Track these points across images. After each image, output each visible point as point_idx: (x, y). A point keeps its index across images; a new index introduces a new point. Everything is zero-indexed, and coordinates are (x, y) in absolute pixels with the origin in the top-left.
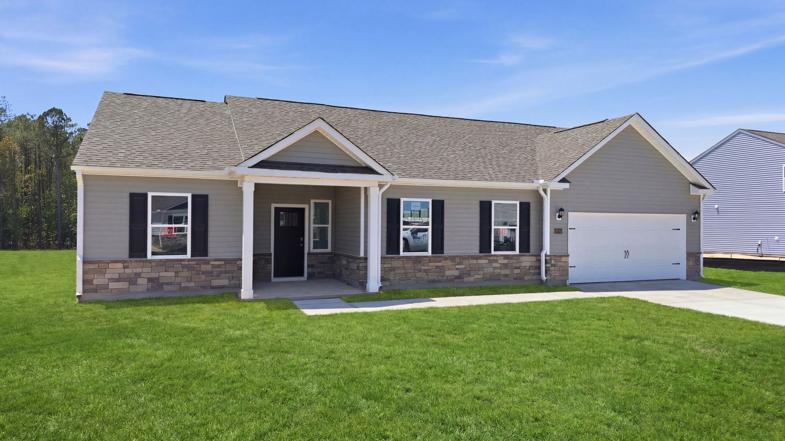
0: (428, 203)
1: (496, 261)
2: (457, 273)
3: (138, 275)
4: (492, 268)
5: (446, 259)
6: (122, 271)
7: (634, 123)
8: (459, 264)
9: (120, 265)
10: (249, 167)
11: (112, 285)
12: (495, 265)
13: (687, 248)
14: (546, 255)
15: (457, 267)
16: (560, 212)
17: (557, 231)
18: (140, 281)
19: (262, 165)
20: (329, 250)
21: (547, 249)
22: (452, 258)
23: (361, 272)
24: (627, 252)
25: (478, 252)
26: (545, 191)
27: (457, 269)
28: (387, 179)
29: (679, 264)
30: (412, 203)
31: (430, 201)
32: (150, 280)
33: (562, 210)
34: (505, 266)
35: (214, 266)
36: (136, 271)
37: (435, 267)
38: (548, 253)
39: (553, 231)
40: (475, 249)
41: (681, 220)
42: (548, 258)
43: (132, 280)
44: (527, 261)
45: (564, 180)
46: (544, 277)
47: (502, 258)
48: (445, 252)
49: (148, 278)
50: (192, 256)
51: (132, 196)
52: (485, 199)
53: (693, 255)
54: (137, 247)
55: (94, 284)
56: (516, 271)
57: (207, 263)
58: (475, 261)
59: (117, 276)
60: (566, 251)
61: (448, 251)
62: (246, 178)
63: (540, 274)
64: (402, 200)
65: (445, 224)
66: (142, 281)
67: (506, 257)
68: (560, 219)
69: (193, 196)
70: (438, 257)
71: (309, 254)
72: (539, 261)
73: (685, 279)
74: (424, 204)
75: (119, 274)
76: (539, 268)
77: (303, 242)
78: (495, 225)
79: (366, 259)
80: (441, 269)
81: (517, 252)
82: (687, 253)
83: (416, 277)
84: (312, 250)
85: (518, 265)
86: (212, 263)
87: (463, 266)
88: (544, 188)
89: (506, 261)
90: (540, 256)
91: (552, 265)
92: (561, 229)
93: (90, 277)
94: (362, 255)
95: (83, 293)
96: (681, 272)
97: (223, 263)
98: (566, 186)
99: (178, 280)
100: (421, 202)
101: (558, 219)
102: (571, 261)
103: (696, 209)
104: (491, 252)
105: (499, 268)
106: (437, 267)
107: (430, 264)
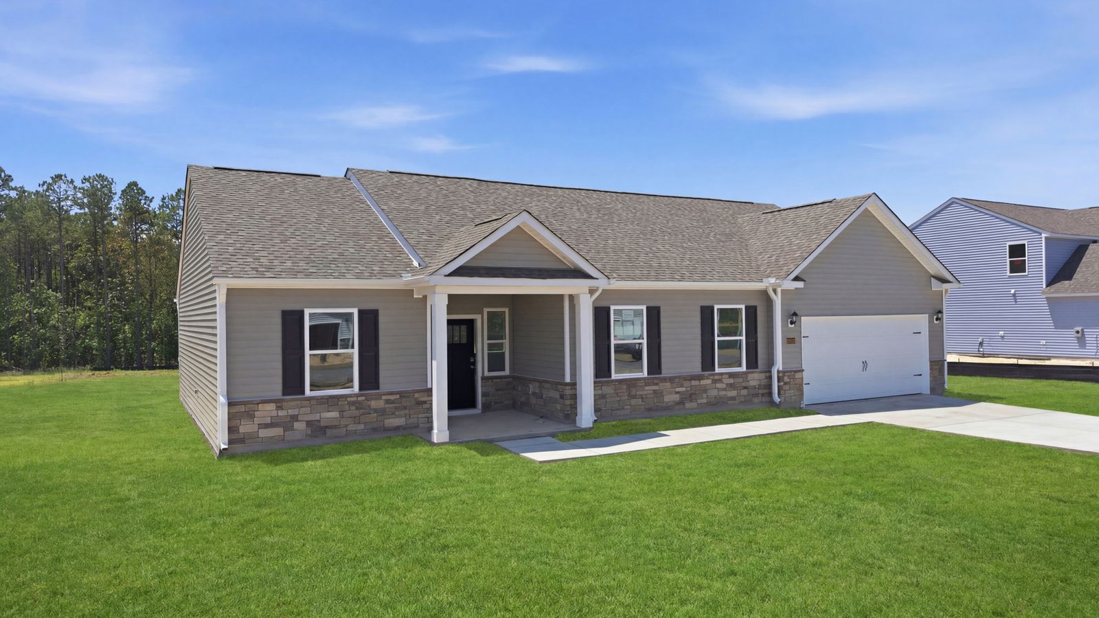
0: (642, 310)
1: (720, 381)
2: (677, 397)
3: (295, 418)
4: (717, 390)
5: (665, 380)
6: (274, 413)
7: (871, 206)
8: (679, 386)
9: (272, 406)
10: (445, 276)
11: (263, 433)
12: (719, 385)
13: (930, 355)
14: (778, 372)
15: (677, 390)
16: (793, 317)
17: (790, 341)
18: (296, 425)
19: (459, 272)
20: (507, 372)
21: (779, 365)
22: (671, 379)
23: (568, 402)
24: (865, 363)
25: (700, 370)
26: (775, 291)
27: (677, 393)
28: (602, 284)
29: (921, 375)
30: (625, 311)
31: (644, 308)
32: (309, 423)
33: (795, 314)
34: (731, 386)
35: (388, 402)
36: (291, 412)
37: (652, 392)
38: (781, 369)
39: (786, 340)
40: (696, 365)
41: (922, 321)
42: (781, 375)
43: (288, 424)
44: (755, 379)
45: (797, 279)
46: (776, 399)
47: (727, 376)
48: (663, 371)
49: (307, 421)
50: (360, 389)
51: (285, 314)
52: (706, 303)
53: (937, 364)
54: (292, 382)
55: (240, 432)
56: (744, 392)
57: (379, 397)
58: (694, 383)
59: (268, 420)
60: (800, 366)
61: (666, 372)
62: (438, 289)
63: (770, 394)
64: (613, 308)
65: (663, 337)
66: (300, 426)
67: (731, 375)
68: (793, 326)
69: (361, 312)
70: (656, 378)
71: (483, 378)
72: (770, 378)
73: (929, 393)
74: (638, 313)
75: (271, 417)
76: (770, 386)
77: (474, 363)
78: (718, 336)
79: (573, 385)
80: (660, 395)
81: (744, 368)
82: (931, 362)
83: (630, 405)
84: (487, 374)
85: (744, 384)
86: (384, 397)
87: (683, 389)
88: (774, 287)
89: (731, 381)
90: (771, 372)
91: (785, 383)
92: (794, 338)
93: (235, 422)
94: (568, 379)
95: (229, 444)
96: (924, 384)
97: (398, 396)
98: (800, 285)
99: (344, 422)
100: (634, 310)
101: (790, 326)
102: (806, 376)
103: (938, 308)
104: (714, 370)
105: (725, 389)
106: (655, 391)
107: (647, 388)
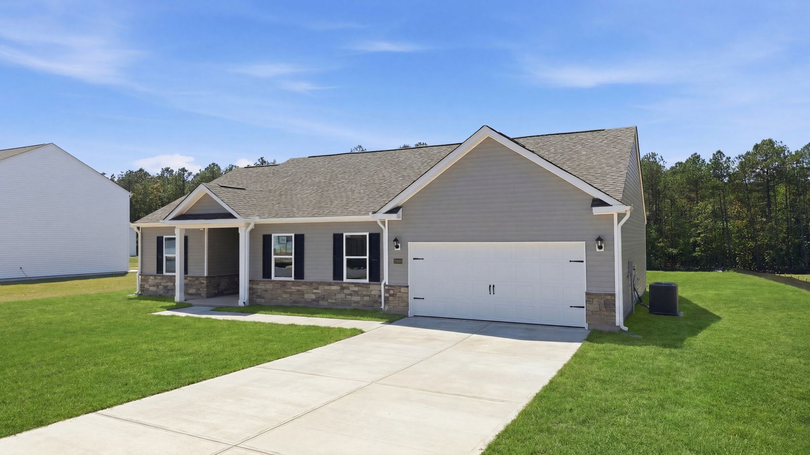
0: (292, 236)
1: (347, 288)
2: (313, 297)
3: (160, 284)
4: (344, 295)
5: (305, 284)
8: (317, 289)
11: (151, 289)
12: (346, 291)
14: (385, 285)
15: (314, 291)
17: (396, 261)
21: (386, 279)
22: (311, 284)
24: (492, 288)
25: (332, 278)
26: (383, 222)
27: (314, 293)
30: (280, 237)
31: (293, 235)
33: (396, 240)
34: (356, 293)
37: (296, 291)
38: (387, 283)
39: (392, 260)
40: (329, 275)
42: (387, 288)
44: (373, 289)
47: (353, 285)
48: (305, 278)
52: (338, 232)
56: (366, 298)
58: (328, 287)
59: (153, 283)
60: (405, 282)
61: (307, 278)
64: (273, 235)
65: (305, 255)
67: (357, 285)
68: (398, 249)
70: (299, 282)
73: (587, 328)
74: (289, 239)
76: (380, 297)
78: (346, 255)
80: (302, 293)
81: (368, 280)
85: (368, 293)
86: (188, 278)
87: (319, 291)
89: (356, 289)
91: (390, 295)
92: (401, 259)
95: (141, 292)
97: (194, 279)
100: (287, 236)
101: (395, 249)
104: (343, 280)
105: (351, 295)
106: (298, 291)
107: (293, 288)
